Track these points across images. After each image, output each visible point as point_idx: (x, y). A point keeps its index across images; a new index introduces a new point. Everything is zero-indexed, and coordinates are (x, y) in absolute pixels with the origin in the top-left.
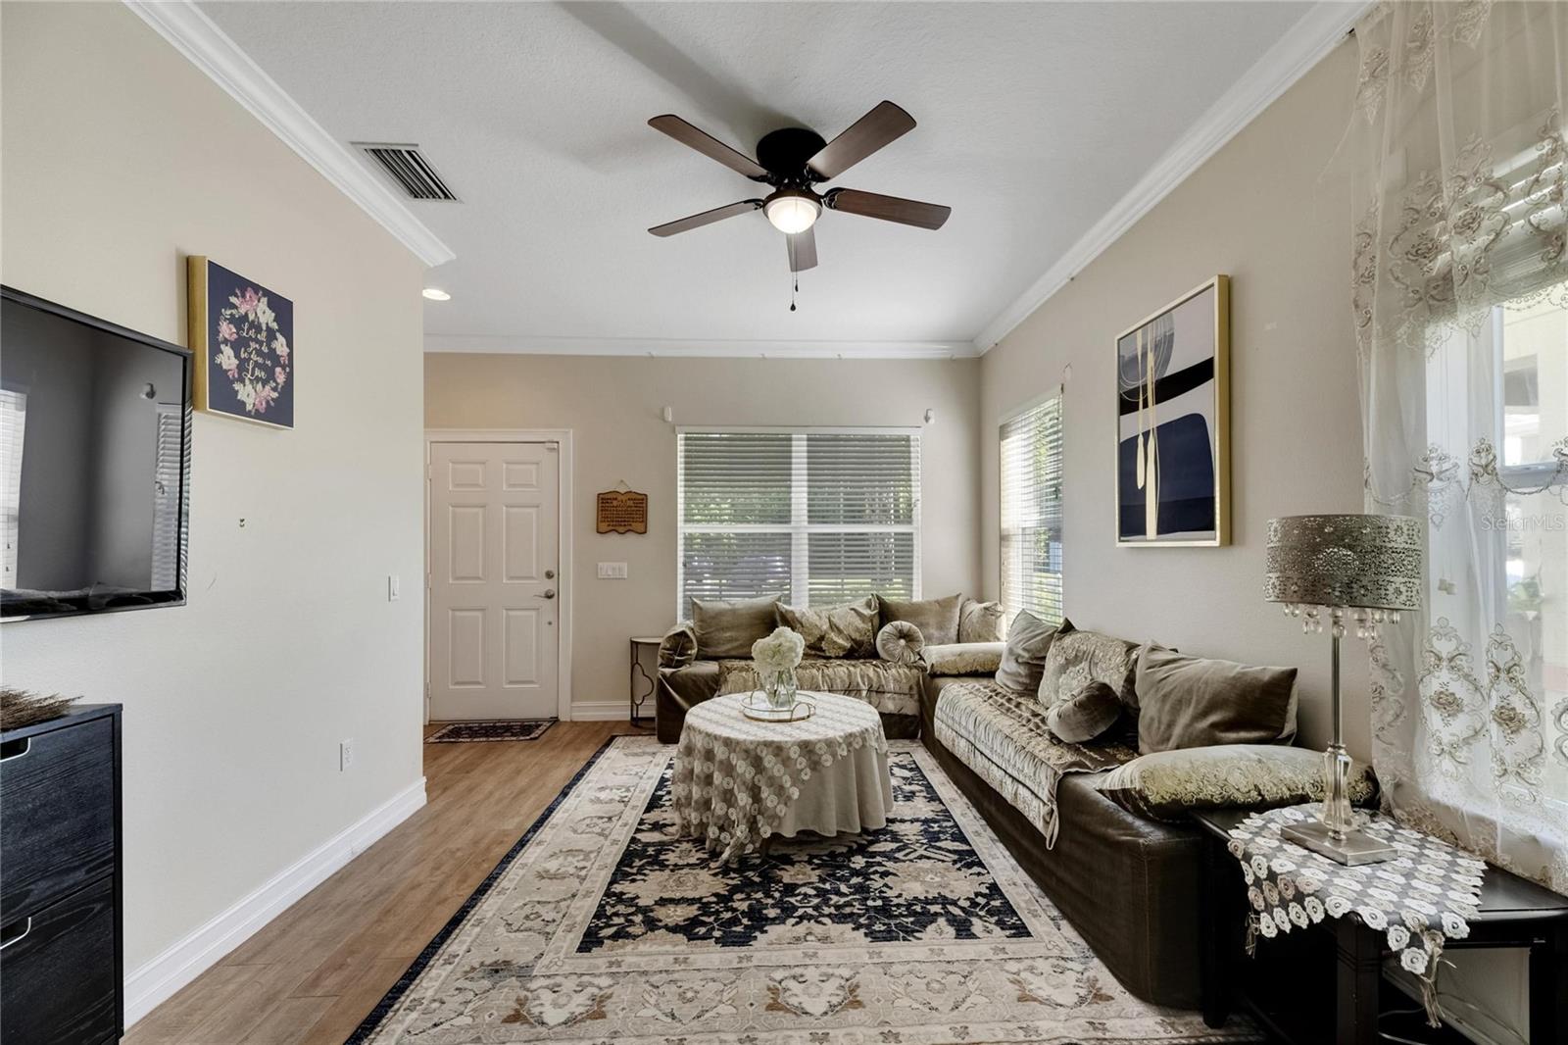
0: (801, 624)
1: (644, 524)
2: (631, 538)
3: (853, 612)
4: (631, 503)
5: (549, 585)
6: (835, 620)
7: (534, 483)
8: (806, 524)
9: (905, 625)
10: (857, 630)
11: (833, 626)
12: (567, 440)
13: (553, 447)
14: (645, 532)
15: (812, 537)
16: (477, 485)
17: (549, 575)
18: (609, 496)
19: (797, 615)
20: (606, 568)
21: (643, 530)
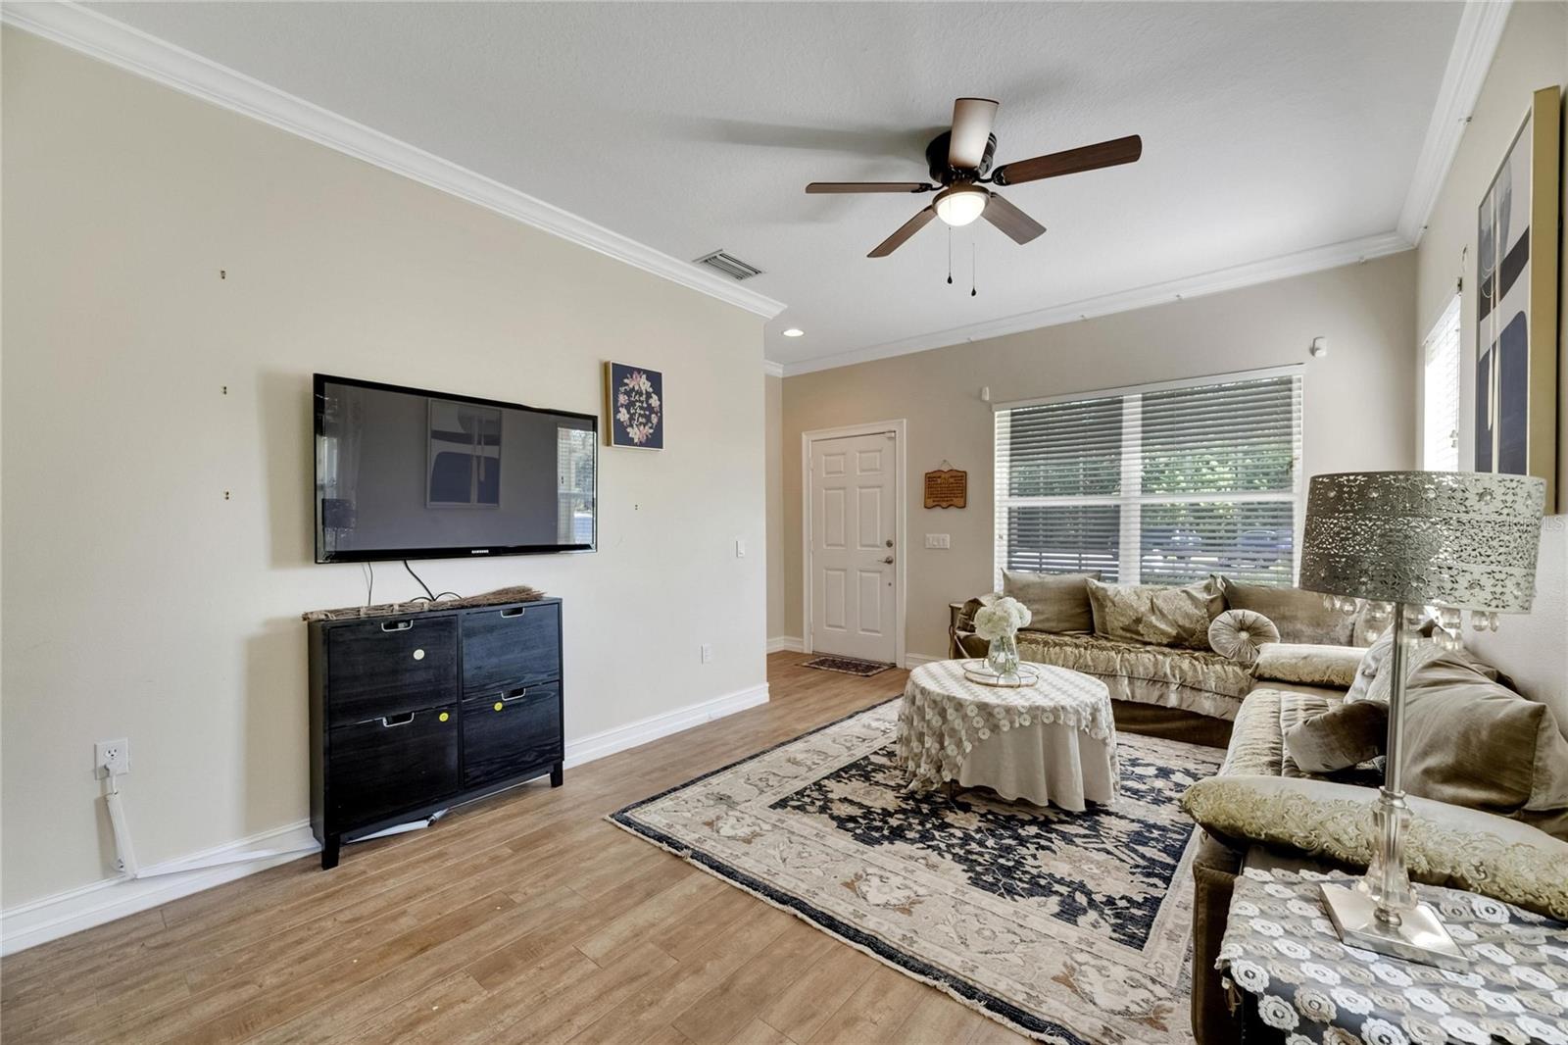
0: (1113, 603)
1: (963, 500)
2: (953, 512)
3: (1184, 595)
4: (952, 480)
5: (887, 553)
6: (1159, 602)
7: (878, 467)
8: (1139, 493)
9: (1251, 615)
10: (1187, 615)
11: (1153, 608)
12: (902, 427)
13: (891, 435)
14: (964, 507)
15: (1145, 509)
16: (841, 472)
17: (889, 544)
18: (934, 475)
19: (1109, 593)
20: (932, 538)
21: (962, 504)
